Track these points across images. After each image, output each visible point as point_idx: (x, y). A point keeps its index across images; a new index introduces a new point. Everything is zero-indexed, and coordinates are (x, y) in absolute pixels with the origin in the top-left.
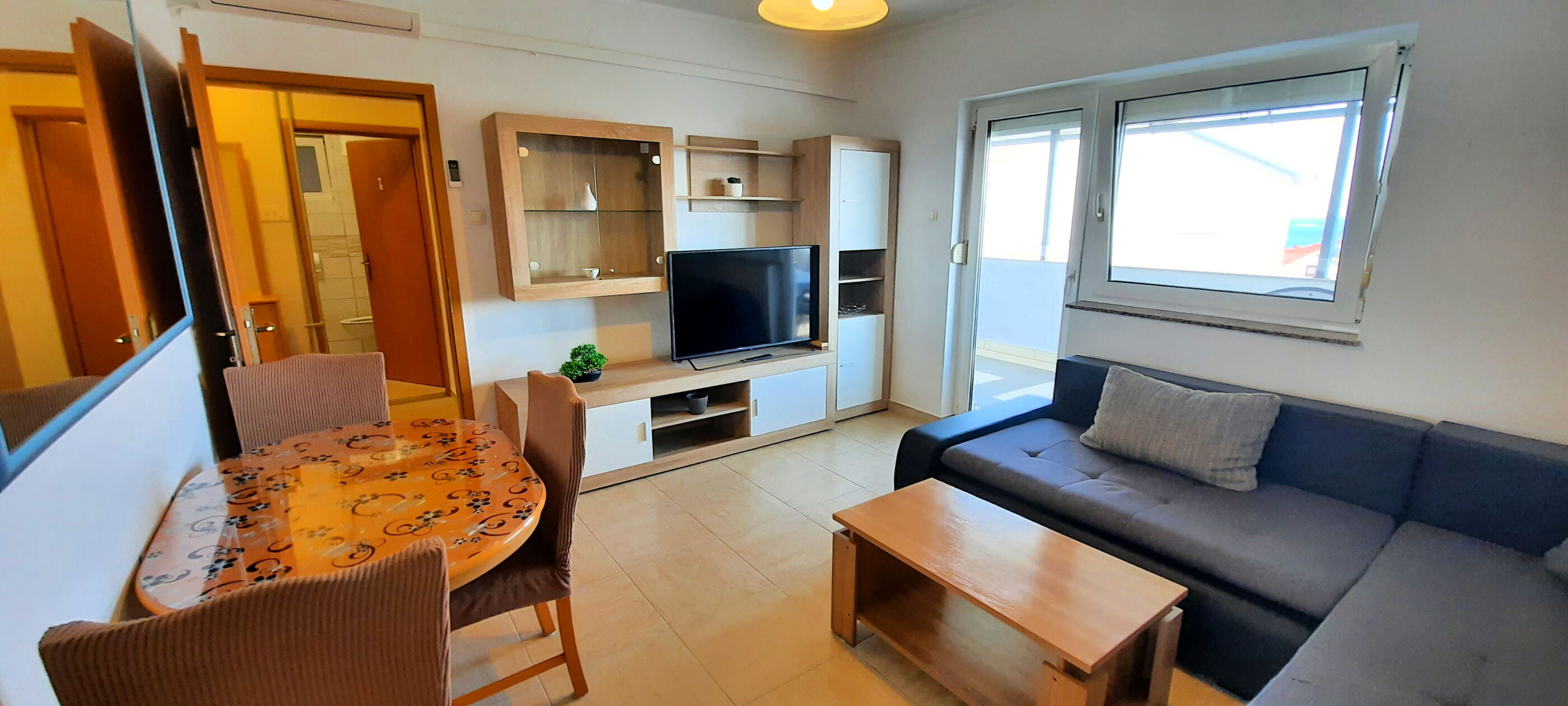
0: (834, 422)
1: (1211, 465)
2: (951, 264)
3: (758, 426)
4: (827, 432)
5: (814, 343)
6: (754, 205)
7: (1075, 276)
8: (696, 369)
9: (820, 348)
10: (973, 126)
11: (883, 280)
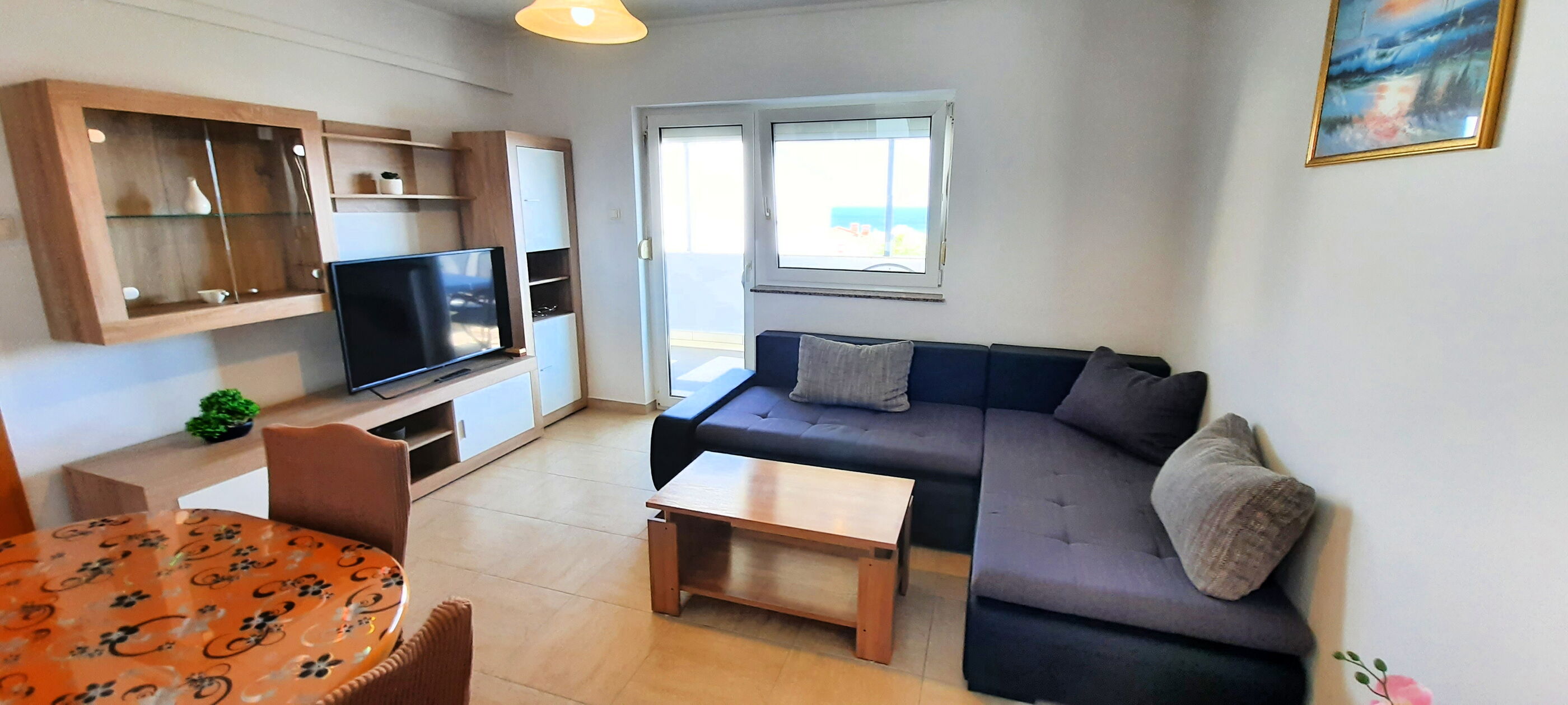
0: (543, 429)
1: (884, 397)
2: (639, 259)
3: (467, 449)
4: (536, 443)
5: (508, 350)
6: (413, 205)
7: (751, 265)
8: (384, 398)
9: (518, 355)
10: (644, 129)
11: (569, 280)
